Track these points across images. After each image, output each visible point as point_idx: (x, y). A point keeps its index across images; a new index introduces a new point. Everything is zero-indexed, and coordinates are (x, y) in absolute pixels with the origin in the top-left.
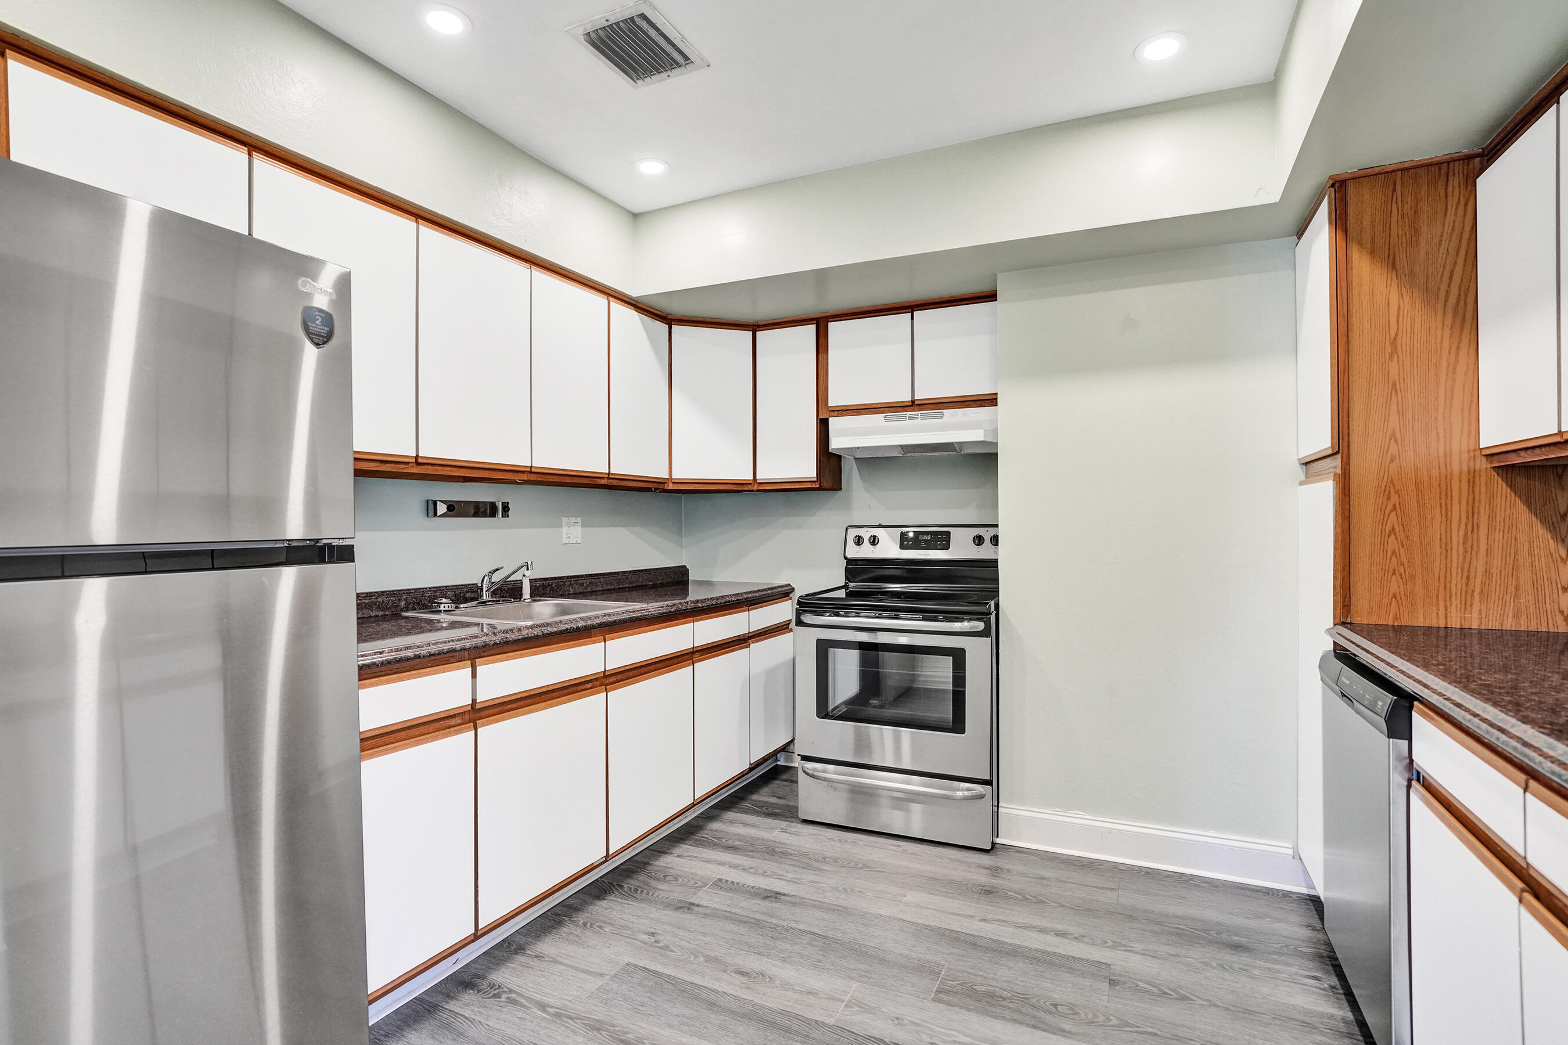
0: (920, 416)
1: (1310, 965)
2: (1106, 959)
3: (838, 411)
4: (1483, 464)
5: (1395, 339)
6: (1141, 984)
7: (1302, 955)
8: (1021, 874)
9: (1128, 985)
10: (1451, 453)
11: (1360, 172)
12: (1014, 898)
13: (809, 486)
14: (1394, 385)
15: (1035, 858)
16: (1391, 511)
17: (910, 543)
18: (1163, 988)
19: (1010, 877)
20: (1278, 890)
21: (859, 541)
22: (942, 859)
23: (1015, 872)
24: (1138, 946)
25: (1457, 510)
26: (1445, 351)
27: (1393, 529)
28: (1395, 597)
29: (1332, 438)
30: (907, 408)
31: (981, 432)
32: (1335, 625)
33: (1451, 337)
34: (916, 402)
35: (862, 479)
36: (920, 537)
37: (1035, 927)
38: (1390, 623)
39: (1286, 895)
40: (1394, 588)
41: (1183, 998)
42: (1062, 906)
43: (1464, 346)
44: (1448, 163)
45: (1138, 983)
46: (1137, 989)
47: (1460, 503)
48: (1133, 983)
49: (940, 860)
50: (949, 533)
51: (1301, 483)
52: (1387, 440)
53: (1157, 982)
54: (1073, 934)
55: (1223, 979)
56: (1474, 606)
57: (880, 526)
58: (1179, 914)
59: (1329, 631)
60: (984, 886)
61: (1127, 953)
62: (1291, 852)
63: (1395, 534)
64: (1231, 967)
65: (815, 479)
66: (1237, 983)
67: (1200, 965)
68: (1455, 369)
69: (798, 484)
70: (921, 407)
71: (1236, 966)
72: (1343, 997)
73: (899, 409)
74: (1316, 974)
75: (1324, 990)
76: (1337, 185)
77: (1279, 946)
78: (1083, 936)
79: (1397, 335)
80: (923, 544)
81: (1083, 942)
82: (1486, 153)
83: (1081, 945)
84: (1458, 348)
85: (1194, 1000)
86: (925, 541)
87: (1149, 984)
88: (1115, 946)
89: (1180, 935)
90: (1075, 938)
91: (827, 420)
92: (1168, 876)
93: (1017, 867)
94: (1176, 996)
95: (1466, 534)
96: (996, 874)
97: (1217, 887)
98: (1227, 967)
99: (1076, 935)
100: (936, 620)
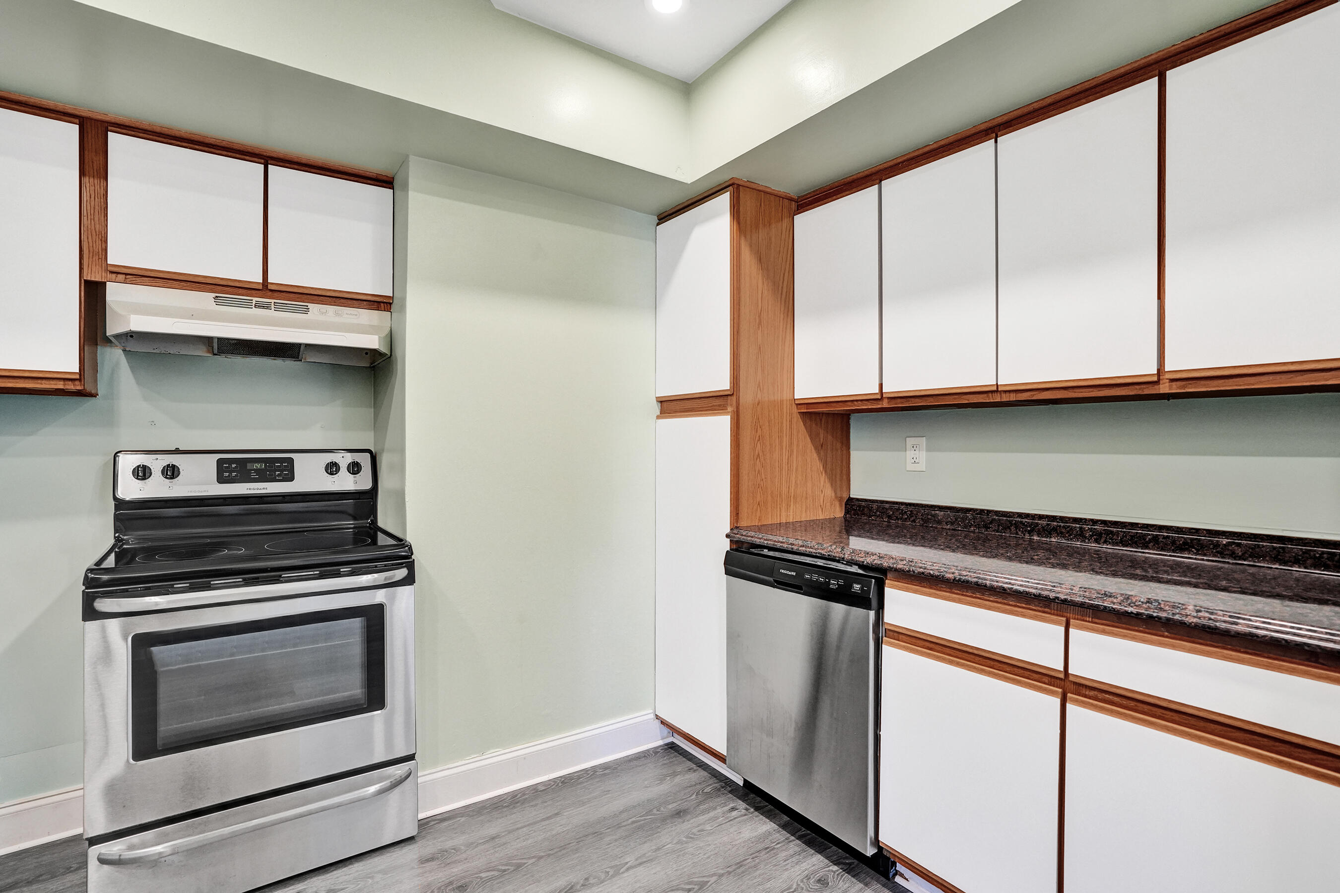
0: (273, 306)
1: (721, 800)
3: (126, 274)
4: (795, 410)
5: (760, 313)
7: (708, 796)
8: (470, 845)
10: (783, 400)
11: (748, 183)
12: (491, 879)
13: (61, 387)
14: (760, 348)
15: (463, 819)
16: (758, 441)
17: (234, 474)
19: (464, 856)
20: (648, 750)
21: (142, 473)
22: (372, 878)
23: (463, 848)
24: (630, 859)
25: (786, 440)
26: (781, 327)
27: (759, 454)
28: (759, 504)
29: (731, 383)
30: (253, 292)
31: (376, 337)
32: (731, 529)
33: (783, 319)
34: (270, 287)
35: (138, 383)
36: (249, 466)
38: (757, 524)
39: (655, 751)
40: (758, 499)
42: (541, 857)
43: (789, 326)
44: (783, 198)
47: (786, 436)
49: (370, 881)
50: (291, 461)
51: (658, 417)
52: (757, 387)
53: (674, 883)
54: (578, 883)
55: (701, 848)
56: (791, 506)
57: (177, 451)
58: (622, 808)
59: (727, 536)
60: (451, 883)
61: (631, 872)
62: (652, 716)
63: (759, 458)
64: (694, 834)
65: (78, 377)
66: (710, 845)
67: (678, 846)
68: (785, 342)
69: (30, 381)
70: (276, 294)
71: (695, 830)
72: (756, 813)
73: (244, 291)
74: (731, 805)
75: (745, 815)
76: (735, 186)
77: (694, 796)
78: (587, 879)
79: (761, 311)
80: (254, 475)
81: (593, 885)
82: (799, 200)
84: (786, 328)
86: (257, 471)
89: (640, 828)
90: (583, 885)
91: (104, 284)
92: (579, 777)
93: (459, 840)
94: (697, 887)
95: (788, 457)
96: (448, 861)
97: (616, 768)
98: (692, 836)
99: (582, 882)
100: (338, 575)
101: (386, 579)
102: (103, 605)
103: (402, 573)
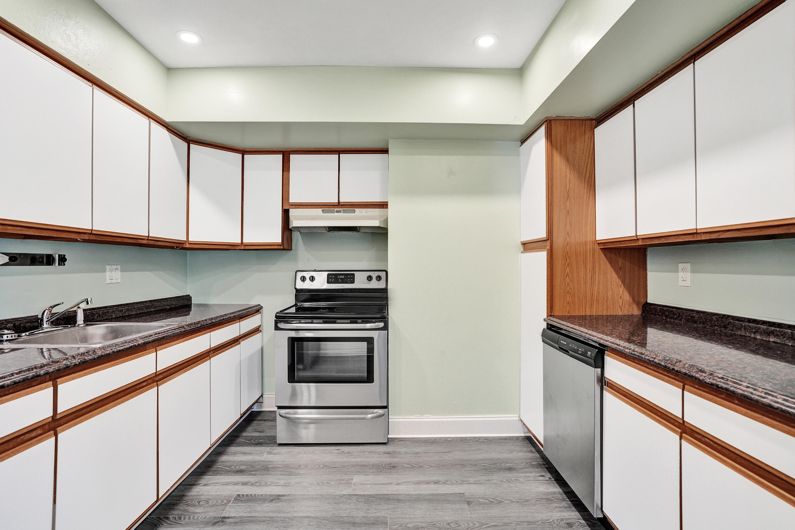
0: (342, 211)
1: (538, 470)
2: (461, 491)
3: (295, 205)
4: (597, 247)
5: (568, 191)
6: (480, 500)
7: (533, 466)
8: (406, 453)
9: (475, 502)
10: (587, 242)
11: (557, 117)
12: (408, 467)
13: (277, 248)
14: (568, 212)
15: (409, 442)
16: (567, 266)
17: (333, 280)
18: (490, 499)
19: (402, 456)
20: (514, 437)
21: (303, 279)
22: (364, 453)
23: (403, 453)
24: (472, 480)
25: (589, 265)
26: (585, 197)
27: (568, 274)
28: (568, 303)
29: (547, 233)
30: (335, 206)
31: (378, 221)
32: (547, 316)
33: (587, 193)
34: (341, 204)
35: (304, 244)
36: (338, 277)
37: (423, 482)
38: (567, 315)
39: (517, 438)
40: (568, 300)
41: (500, 502)
42: (432, 466)
43: (591, 196)
44: (585, 120)
45: (479, 500)
46: (480, 504)
47: (590, 262)
48: (477, 500)
49: (363, 453)
50: (354, 274)
51: (522, 252)
52: (566, 235)
53: (487, 497)
54: (442, 481)
55: (511, 487)
56: (594, 305)
57: (315, 271)
58: (482, 458)
59: (545, 320)
60: (391, 464)
61: (469, 485)
62: (517, 418)
63: (568, 276)
64: (511, 480)
65: (281, 244)
66: (516, 487)
67: (499, 482)
68: (588, 206)
69: (269, 246)
70: (343, 206)
71: (513, 479)
72: (555, 482)
73: (332, 206)
74: (542, 474)
75: (547, 481)
76: (548, 121)
77: (524, 464)
78: (447, 481)
79: (569, 190)
80: (340, 281)
81: (448, 484)
82: (598, 119)
83: (448, 486)
84: (589, 198)
85: (504, 502)
86: (341, 279)
87: (483, 499)
88: (462, 483)
89: (486, 469)
90: (443, 483)
91: (289, 210)
92: (470, 440)
93: (403, 450)
94: (496, 502)
95: (592, 275)
96: (394, 456)
97: (491, 441)
98: (510, 481)
99: (444, 481)
100: (356, 323)
101: (376, 326)
102: (281, 325)
103: (381, 325)
